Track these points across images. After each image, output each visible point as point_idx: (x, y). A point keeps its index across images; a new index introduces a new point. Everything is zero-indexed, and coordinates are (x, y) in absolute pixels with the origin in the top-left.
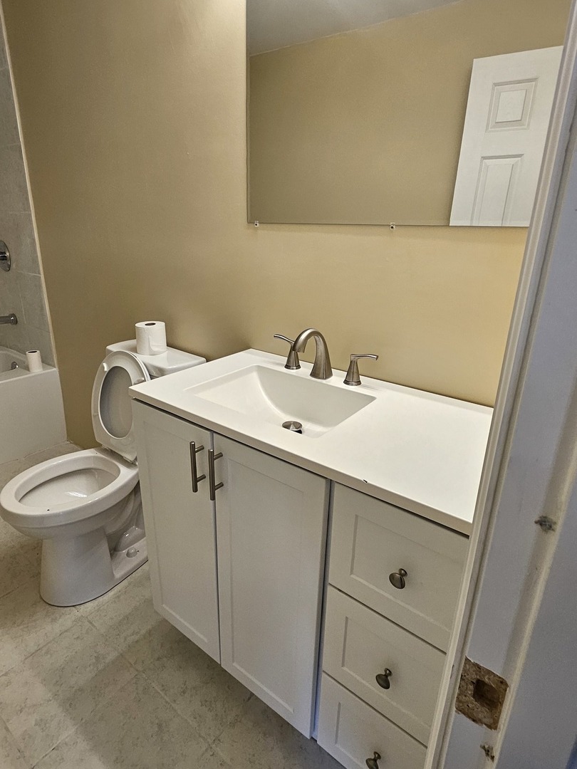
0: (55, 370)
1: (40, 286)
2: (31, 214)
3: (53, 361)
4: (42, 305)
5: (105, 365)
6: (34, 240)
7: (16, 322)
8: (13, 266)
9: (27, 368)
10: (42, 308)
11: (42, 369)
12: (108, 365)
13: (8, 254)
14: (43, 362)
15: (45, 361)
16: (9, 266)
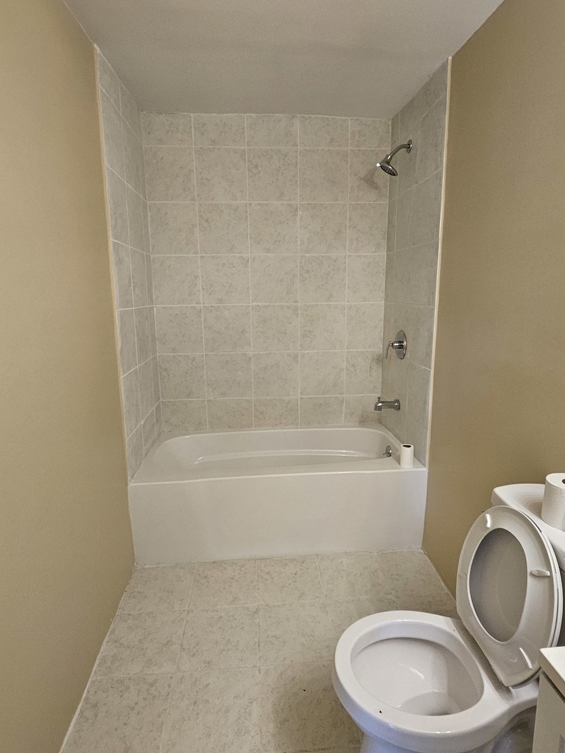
0: (424, 470)
1: (428, 381)
2: (434, 309)
3: (424, 458)
4: (426, 400)
5: (488, 517)
6: (432, 334)
7: (398, 408)
8: (408, 355)
9: (398, 460)
10: (425, 402)
11: (411, 466)
12: (493, 523)
13: (405, 343)
14: (415, 456)
15: (417, 456)
16: (404, 355)
